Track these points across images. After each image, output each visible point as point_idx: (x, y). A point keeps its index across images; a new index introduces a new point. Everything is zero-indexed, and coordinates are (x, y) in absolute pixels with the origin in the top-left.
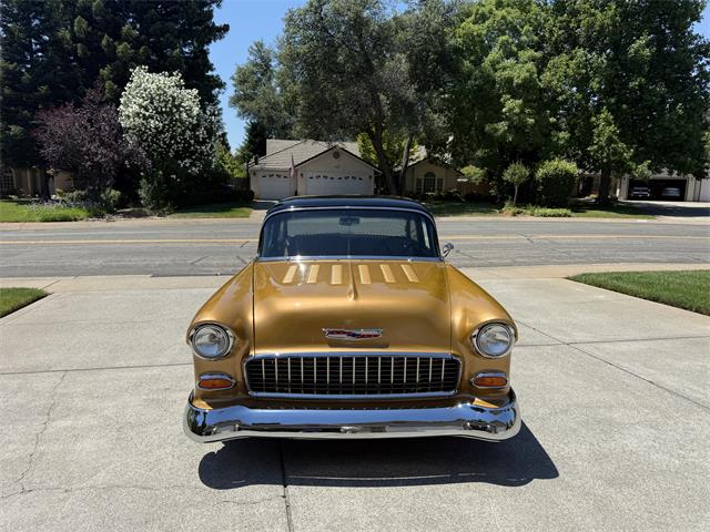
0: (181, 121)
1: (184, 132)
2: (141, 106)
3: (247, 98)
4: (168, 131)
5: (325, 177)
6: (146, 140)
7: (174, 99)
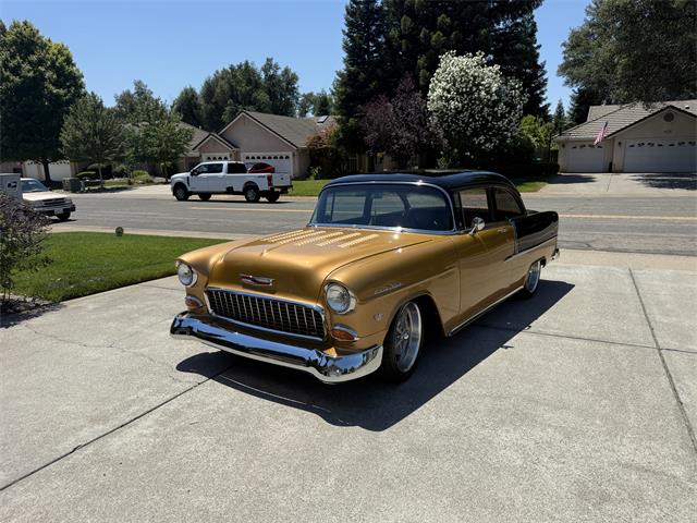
0: (479, 99)
1: (482, 109)
2: (444, 89)
3: (578, 63)
4: (467, 110)
5: (651, 145)
6: (446, 121)
7: (475, 77)
